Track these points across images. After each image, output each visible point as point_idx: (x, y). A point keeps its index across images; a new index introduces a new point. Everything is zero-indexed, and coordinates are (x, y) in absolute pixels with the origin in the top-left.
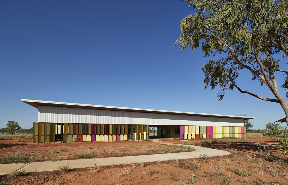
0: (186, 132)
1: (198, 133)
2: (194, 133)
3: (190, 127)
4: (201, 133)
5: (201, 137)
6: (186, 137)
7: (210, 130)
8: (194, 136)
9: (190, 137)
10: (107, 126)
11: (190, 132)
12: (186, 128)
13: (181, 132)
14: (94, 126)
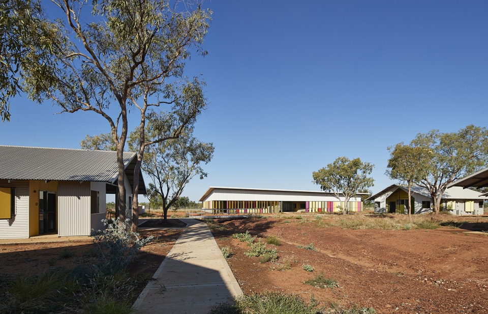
0: (311, 207)
1: (320, 207)
2: (317, 207)
3: (314, 203)
4: (323, 207)
5: (323, 210)
6: (310, 211)
7: (330, 204)
8: (317, 210)
9: (314, 211)
10: (254, 202)
11: (314, 207)
12: (311, 203)
13: (307, 207)
14: (247, 202)
